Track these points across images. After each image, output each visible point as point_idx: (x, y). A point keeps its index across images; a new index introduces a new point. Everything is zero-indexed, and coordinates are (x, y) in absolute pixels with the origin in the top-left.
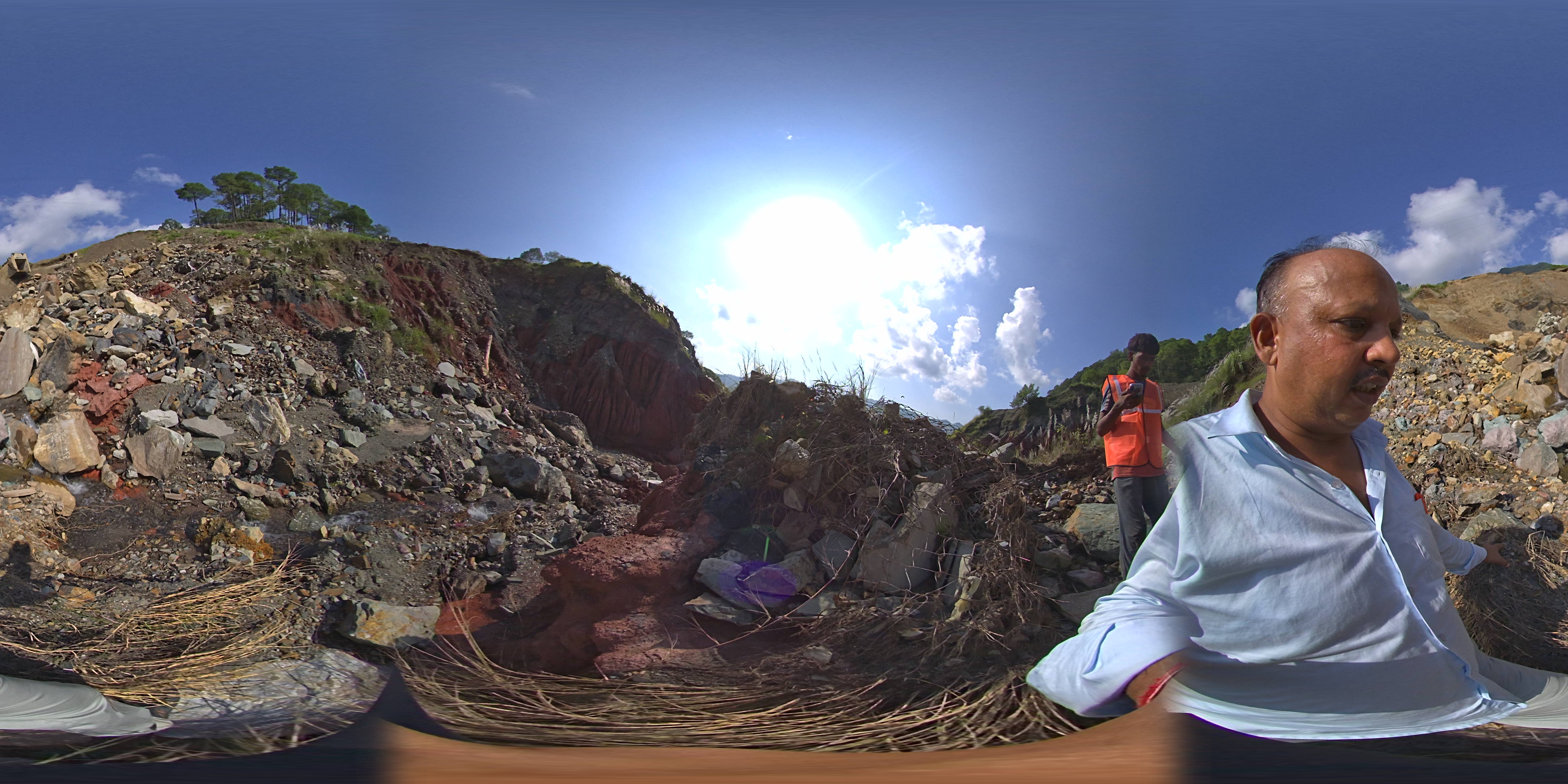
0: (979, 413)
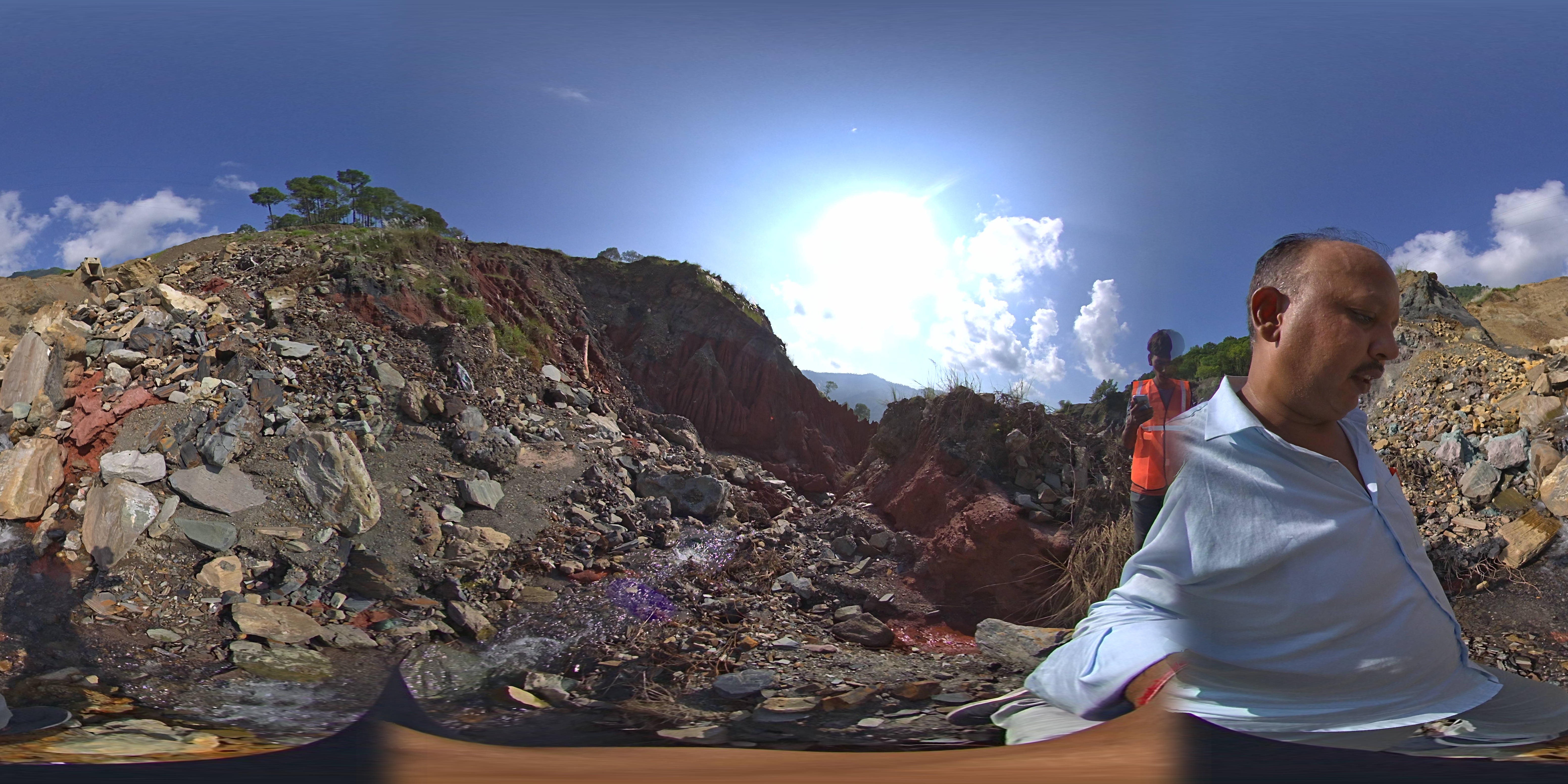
0: (1059, 408)
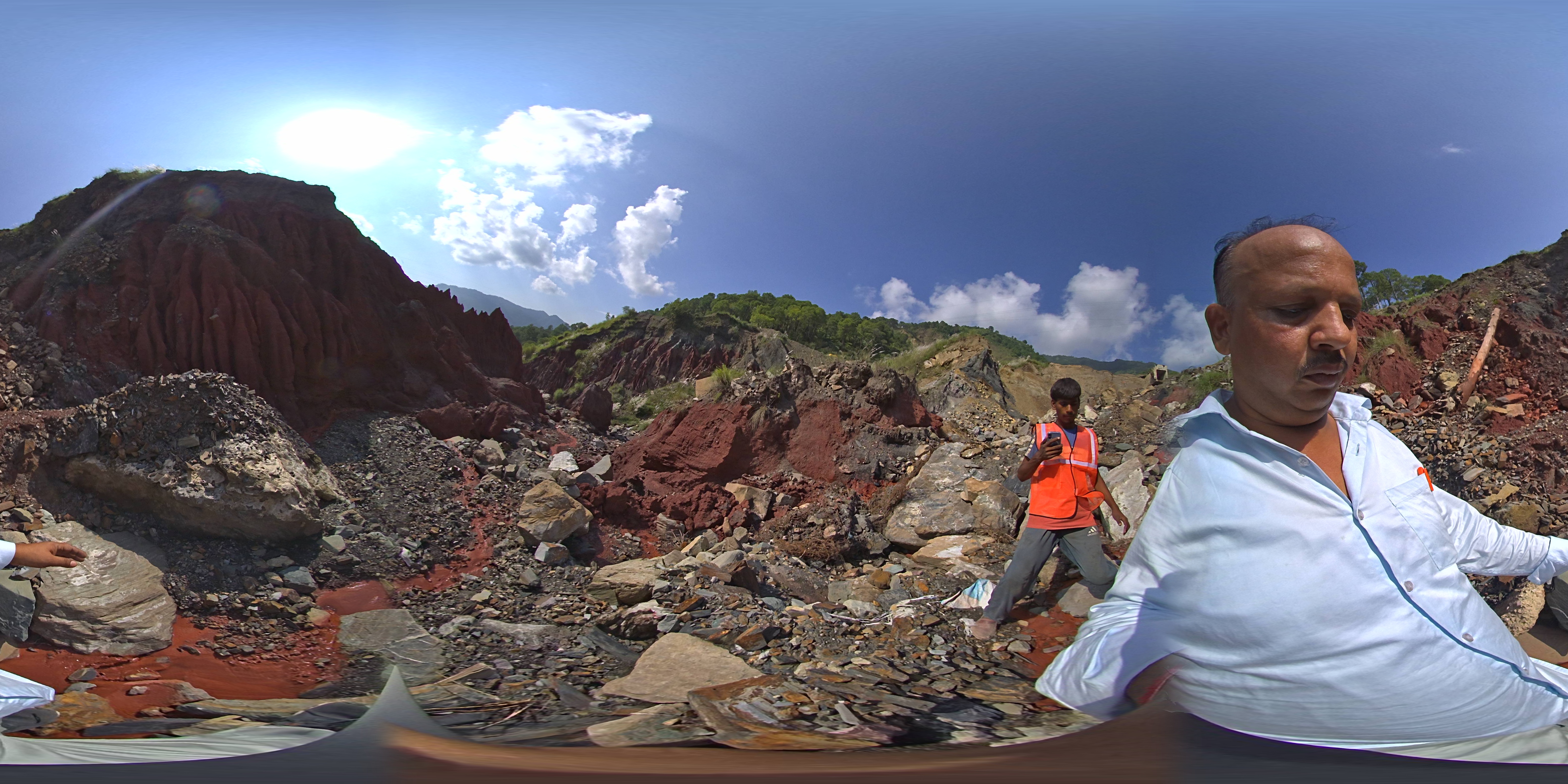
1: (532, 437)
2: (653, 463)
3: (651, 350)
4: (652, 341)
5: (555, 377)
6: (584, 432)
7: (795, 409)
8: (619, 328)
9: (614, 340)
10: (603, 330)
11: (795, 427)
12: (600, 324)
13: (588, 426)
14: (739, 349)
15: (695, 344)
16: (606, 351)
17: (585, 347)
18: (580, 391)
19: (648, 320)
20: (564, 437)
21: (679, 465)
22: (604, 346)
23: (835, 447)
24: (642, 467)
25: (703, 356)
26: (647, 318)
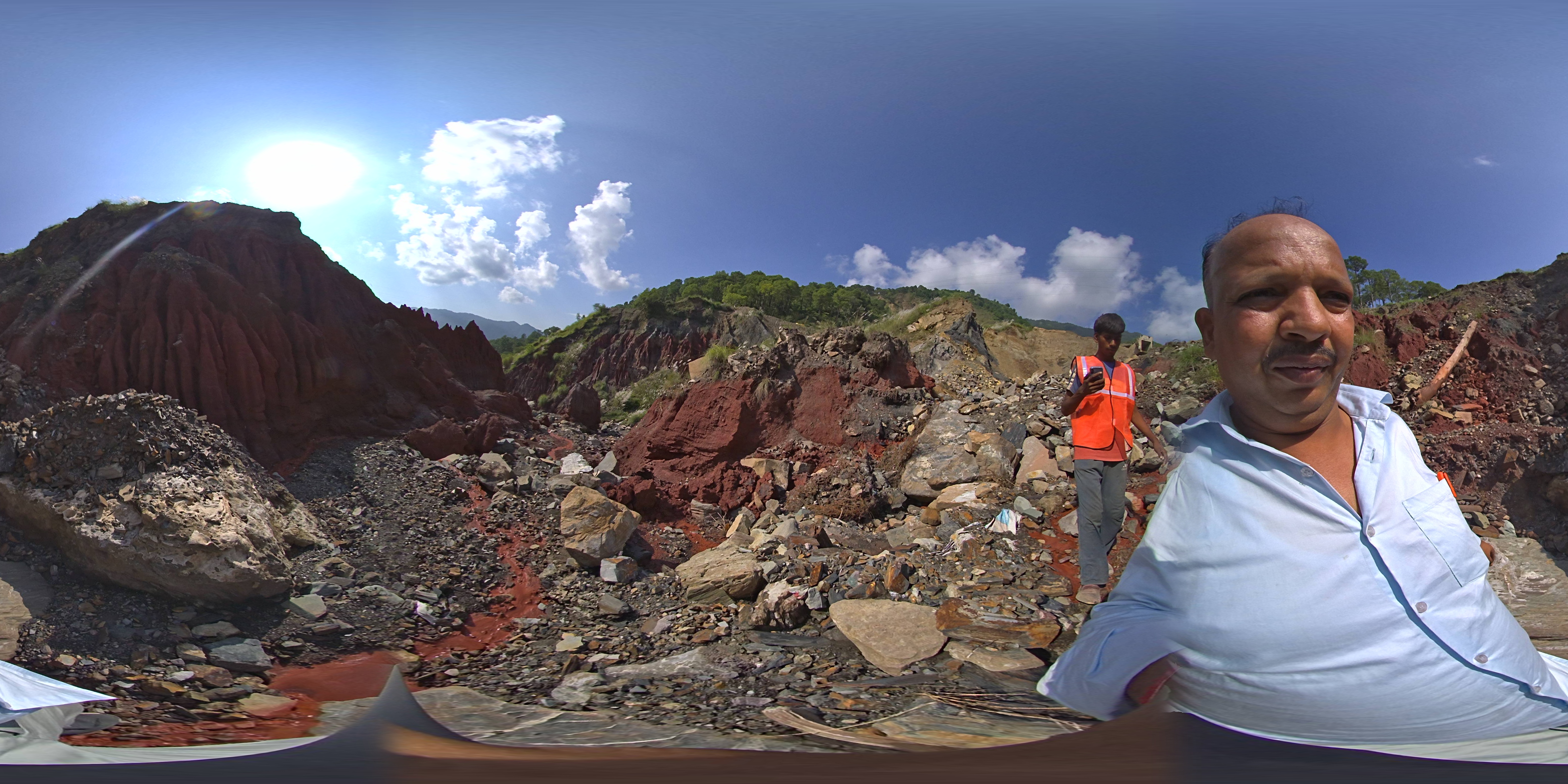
1: (527, 445)
2: (659, 452)
3: (628, 343)
4: (628, 335)
5: (536, 384)
6: (577, 433)
7: (796, 378)
8: (593, 326)
9: (589, 338)
10: (577, 330)
11: (798, 397)
12: (573, 325)
13: (579, 427)
14: (716, 330)
15: (671, 332)
16: (583, 351)
17: (561, 350)
18: (564, 394)
19: (621, 314)
20: (559, 441)
21: (687, 449)
22: (581, 346)
23: (839, 411)
24: (647, 458)
25: (680, 342)
26: (619, 312)
